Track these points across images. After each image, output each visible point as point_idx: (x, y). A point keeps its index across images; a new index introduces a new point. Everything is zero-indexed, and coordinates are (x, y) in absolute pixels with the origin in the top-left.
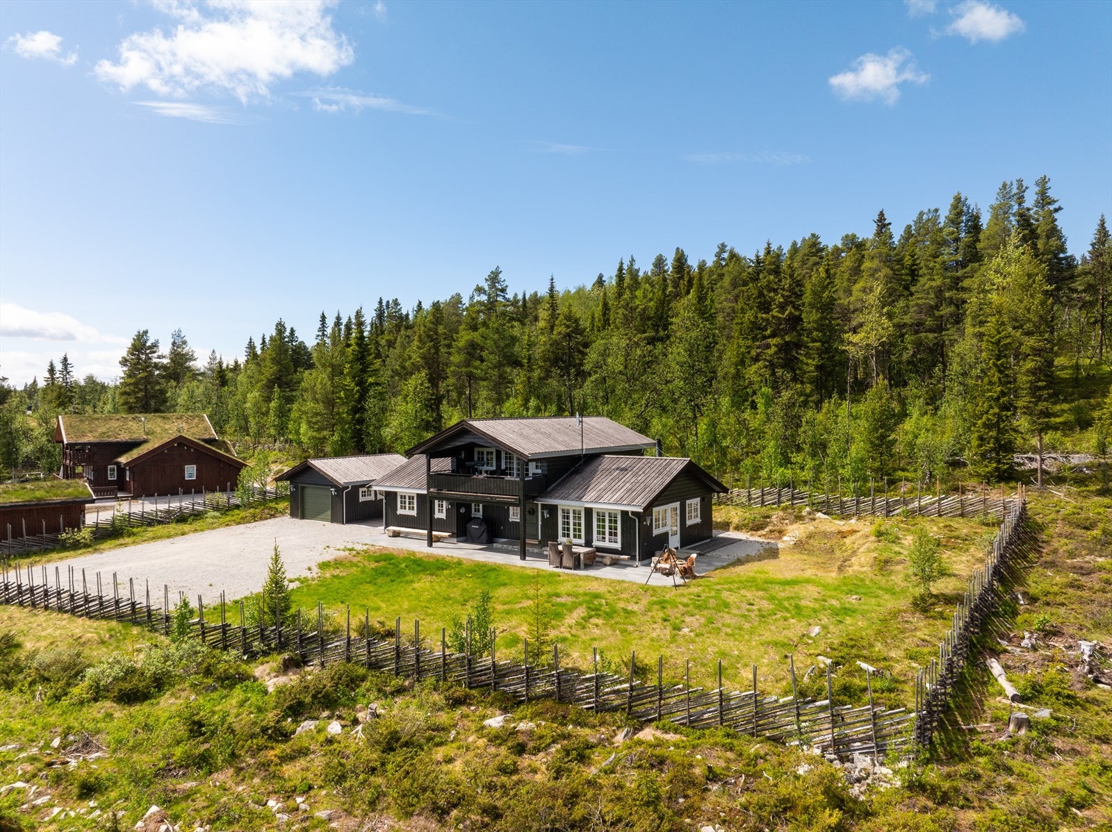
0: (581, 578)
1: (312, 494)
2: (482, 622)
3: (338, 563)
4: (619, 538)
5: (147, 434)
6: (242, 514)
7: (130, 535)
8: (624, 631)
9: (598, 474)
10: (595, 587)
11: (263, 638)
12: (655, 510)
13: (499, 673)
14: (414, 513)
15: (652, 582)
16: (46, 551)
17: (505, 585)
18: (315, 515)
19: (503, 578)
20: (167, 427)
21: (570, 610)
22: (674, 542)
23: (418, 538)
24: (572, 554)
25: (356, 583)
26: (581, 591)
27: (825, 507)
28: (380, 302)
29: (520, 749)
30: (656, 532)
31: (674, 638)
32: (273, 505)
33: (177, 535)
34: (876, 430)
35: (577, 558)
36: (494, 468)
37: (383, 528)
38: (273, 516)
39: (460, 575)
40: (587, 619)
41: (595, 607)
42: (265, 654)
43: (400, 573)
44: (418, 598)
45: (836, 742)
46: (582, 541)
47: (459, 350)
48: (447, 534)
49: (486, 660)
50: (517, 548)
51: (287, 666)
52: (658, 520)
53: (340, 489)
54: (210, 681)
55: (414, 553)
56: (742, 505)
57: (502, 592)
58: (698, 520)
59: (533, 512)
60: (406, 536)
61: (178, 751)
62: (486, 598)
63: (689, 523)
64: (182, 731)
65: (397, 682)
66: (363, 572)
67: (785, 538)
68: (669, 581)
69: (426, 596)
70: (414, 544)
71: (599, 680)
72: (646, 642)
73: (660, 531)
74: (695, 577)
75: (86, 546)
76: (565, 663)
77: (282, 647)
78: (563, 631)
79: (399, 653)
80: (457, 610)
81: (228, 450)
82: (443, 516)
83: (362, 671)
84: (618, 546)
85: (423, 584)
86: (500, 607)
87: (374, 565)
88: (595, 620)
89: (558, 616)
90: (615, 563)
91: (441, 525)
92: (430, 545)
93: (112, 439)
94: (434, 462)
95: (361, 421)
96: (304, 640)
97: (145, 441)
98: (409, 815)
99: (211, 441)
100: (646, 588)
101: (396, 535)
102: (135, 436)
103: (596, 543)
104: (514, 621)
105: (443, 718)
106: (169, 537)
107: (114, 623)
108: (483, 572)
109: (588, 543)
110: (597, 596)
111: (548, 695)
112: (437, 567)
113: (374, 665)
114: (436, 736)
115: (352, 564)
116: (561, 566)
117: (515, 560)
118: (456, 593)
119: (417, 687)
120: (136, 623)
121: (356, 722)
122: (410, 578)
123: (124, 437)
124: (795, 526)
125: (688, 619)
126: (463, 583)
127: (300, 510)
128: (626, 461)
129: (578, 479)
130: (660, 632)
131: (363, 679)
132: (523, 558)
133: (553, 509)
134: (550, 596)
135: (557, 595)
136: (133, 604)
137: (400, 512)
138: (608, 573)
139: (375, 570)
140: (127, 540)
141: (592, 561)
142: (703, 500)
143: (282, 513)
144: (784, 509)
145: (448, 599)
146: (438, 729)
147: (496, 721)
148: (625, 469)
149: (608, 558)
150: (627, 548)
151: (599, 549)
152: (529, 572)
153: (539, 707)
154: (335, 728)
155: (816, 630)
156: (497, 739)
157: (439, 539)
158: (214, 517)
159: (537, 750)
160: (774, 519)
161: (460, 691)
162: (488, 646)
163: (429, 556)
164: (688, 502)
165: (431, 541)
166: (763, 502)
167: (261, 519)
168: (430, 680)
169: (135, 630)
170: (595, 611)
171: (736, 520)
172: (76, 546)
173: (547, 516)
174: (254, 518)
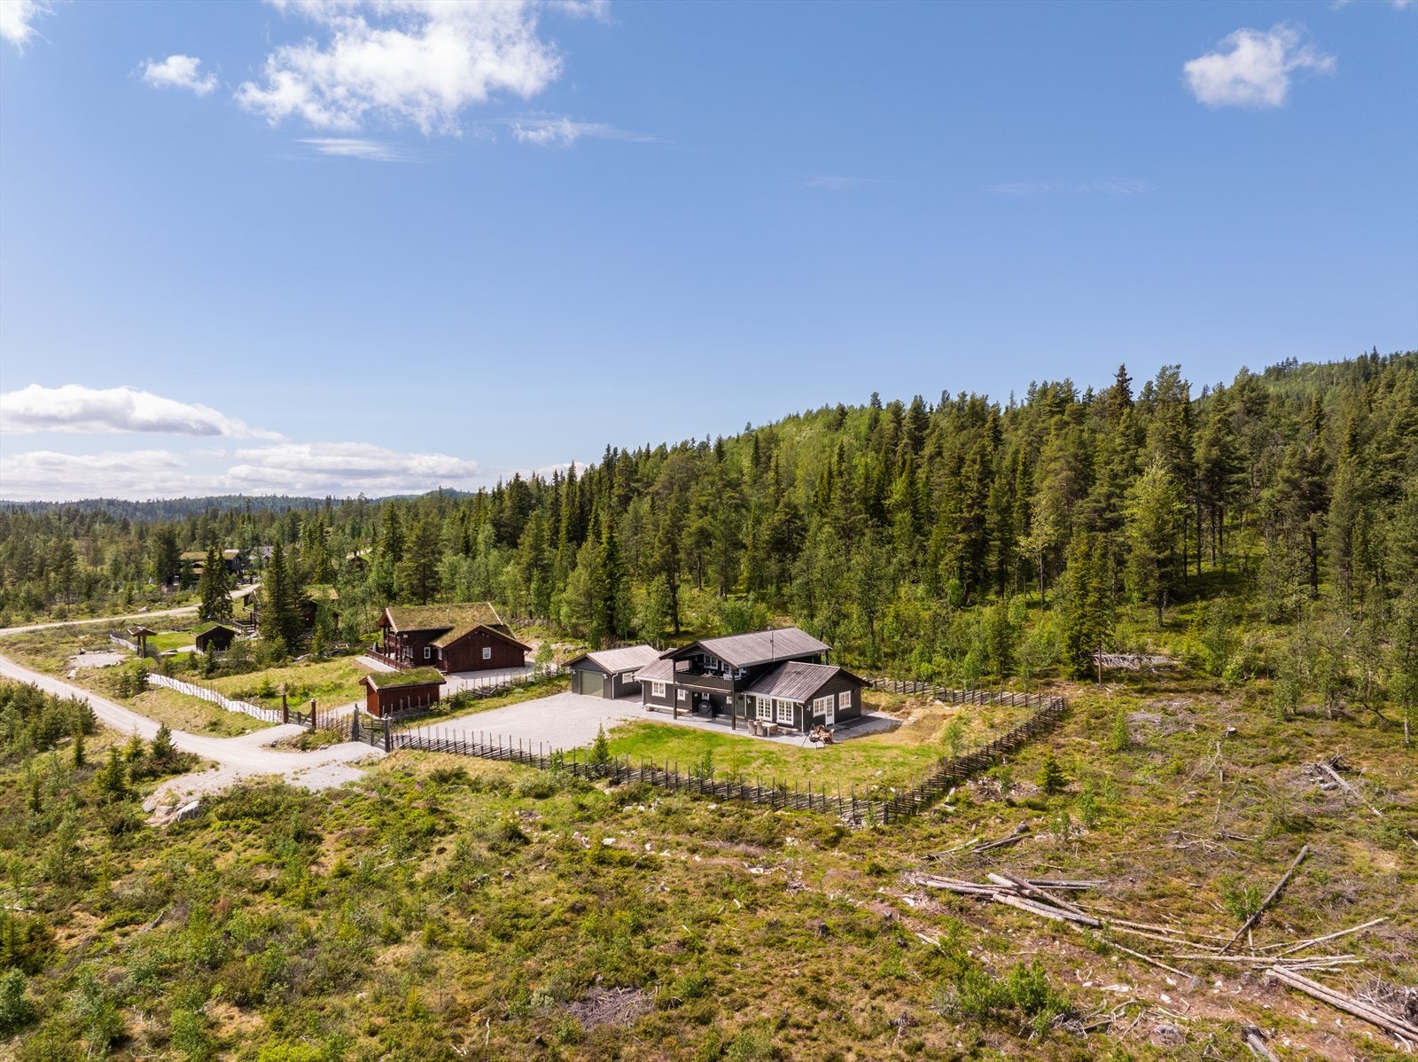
0: (766, 742)
1: (588, 677)
2: (707, 764)
3: (620, 730)
4: (792, 718)
5: (451, 622)
6: (539, 690)
7: (470, 706)
8: (781, 771)
9: (783, 676)
10: (773, 748)
11: (597, 771)
12: (815, 701)
13: (715, 788)
14: (664, 695)
15: (806, 746)
16: (423, 717)
17: (721, 745)
18: (590, 693)
19: (721, 741)
20: (464, 615)
21: (755, 760)
22: (830, 720)
23: (668, 712)
24: (762, 727)
25: (635, 742)
26: (764, 750)
27: (943, 697)
28: (608, 450)
29: (723, 815)
30: (815, 715)
31: (806, 774)
32: (556, 682)
33: (500, 706)
34: (995, 638)
35: (765, 730)
36: (716, 668)
37: (642, 703)
38: (559, 692)
39: (695, 739)
40: (763, 765)
41: (770, 759)
42: (598, 778)
43: (660, 737)
44: (671, 752)
45: (855, 816)
46: (770, 719)
47: (690, 535)
48: (686, 711)
49: (709, 781)
50: (731, 722)
51: (612, 784)
52: (817, 707)
53: (610, 676)
54: (576, 790)
55: (665, 724)
56: (891, 693)
57: (719, 749)
58: (849, 706)
59: (741, 698)
60: (658, 711)
61: (577, 815)
62: (710, 753)
63: (841, 708)
64: (575, 808)
65: (667, 791)
66: (637, 735)
67: (910, 718)
68: (813, 745)
69: (676, 751)
70: (665, 717)
71: (759, 790)
72: (791, 776)
73: (819, 713)
74: (832, 743)
75: (446, 714)
76: (746, 784)
77: (607, 775)
78: (750, 770)
79: (667, 778)
80: (694, 759)
81: (509, 633)
82: (683, 698)
83: (650, 786)
84: (792, 723)
85: (674, 743)
86: (718, 758)
87: (643, 731)
88: (768, 765)
89: (748, 763)
90: (790, 734)
91: (683, 704)
92: (675, 718)
93: (427, 628)
94: (677, 664)
95: (612, 609)
96: (619, 772)
97: (451, 629)
98: (678, 834)
99: (497, 627)
100: (801, 749)
101: (652, 710)
102: (443, 624)
103: (778, 721)
104: (725, 765)
105: (689, 805)
106: (496, 708)
107: (510, 762)
108: (710, 737)
109: (774, 720)
110: (771, 753)
111: (737, 797)
112: (681, 733)
113: (655, 784)
114: (687, 811)
115: (630, 731)
116: (756, 734)
117: (729, 730)
118: (693, 749)
119: (677, 794)
120: (522, 762)
121: (650, 806)
122: (666, 740)
123: (436, 625)
124: (919, 710)
125: (816, 766)
126: (698, 744)
127: (579, 688)
128: (802, 666)
129: (770, 678)
130: (800, 772)
131: (650, 790)
132: (734, 726)
133: (753, 699)
134: (746, 752)
135: (750, 752)
136: (521, 753)
137: (654, 694)
138: (784, 740)
139: (644, 734)
140: (470, 710)
141: (775, 732)
142: (852, 692)
143: (566, 689)
144: (917, 697)
145: (688, 752)
146: (687, 809)
147: (713, 806)
148: (799, 673)
149: (785, 730)
150: (797, 724)
151: (780, 724)
152: (737, 738)
153: (733, 802)
154: (641, 808)
155: (880, 772)
156: (712, 812)
157: (680, 714)
158: (520, 693)
159: (730, 816)
160: (907, 704)
161: (698, 794)
162: (710, 775)
163: (675, 726)
164: (841, 694)
165: (676, 714)
166: (904, 691)
167: (553, 694)
168: (682, 791)
169: (523, 766)
170: (768, 761)
171: (883, 704)
172: (440, 714)
173: (749, 702)
174: (548, 693)
